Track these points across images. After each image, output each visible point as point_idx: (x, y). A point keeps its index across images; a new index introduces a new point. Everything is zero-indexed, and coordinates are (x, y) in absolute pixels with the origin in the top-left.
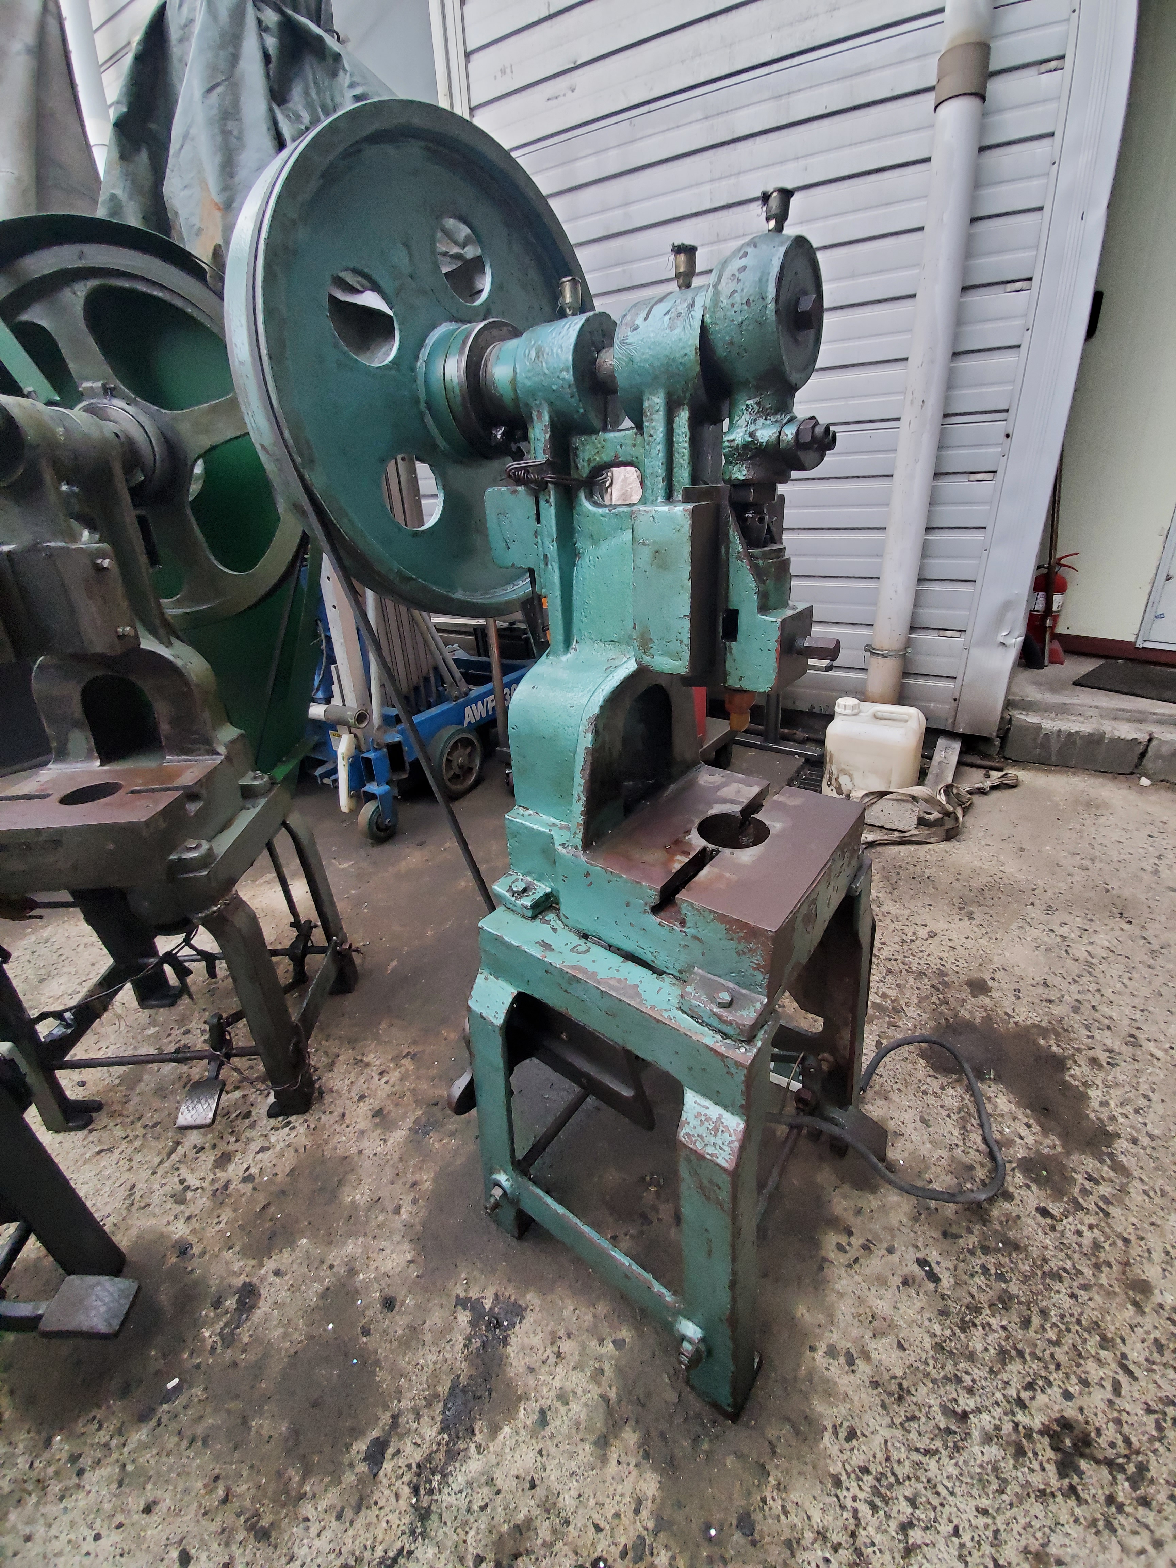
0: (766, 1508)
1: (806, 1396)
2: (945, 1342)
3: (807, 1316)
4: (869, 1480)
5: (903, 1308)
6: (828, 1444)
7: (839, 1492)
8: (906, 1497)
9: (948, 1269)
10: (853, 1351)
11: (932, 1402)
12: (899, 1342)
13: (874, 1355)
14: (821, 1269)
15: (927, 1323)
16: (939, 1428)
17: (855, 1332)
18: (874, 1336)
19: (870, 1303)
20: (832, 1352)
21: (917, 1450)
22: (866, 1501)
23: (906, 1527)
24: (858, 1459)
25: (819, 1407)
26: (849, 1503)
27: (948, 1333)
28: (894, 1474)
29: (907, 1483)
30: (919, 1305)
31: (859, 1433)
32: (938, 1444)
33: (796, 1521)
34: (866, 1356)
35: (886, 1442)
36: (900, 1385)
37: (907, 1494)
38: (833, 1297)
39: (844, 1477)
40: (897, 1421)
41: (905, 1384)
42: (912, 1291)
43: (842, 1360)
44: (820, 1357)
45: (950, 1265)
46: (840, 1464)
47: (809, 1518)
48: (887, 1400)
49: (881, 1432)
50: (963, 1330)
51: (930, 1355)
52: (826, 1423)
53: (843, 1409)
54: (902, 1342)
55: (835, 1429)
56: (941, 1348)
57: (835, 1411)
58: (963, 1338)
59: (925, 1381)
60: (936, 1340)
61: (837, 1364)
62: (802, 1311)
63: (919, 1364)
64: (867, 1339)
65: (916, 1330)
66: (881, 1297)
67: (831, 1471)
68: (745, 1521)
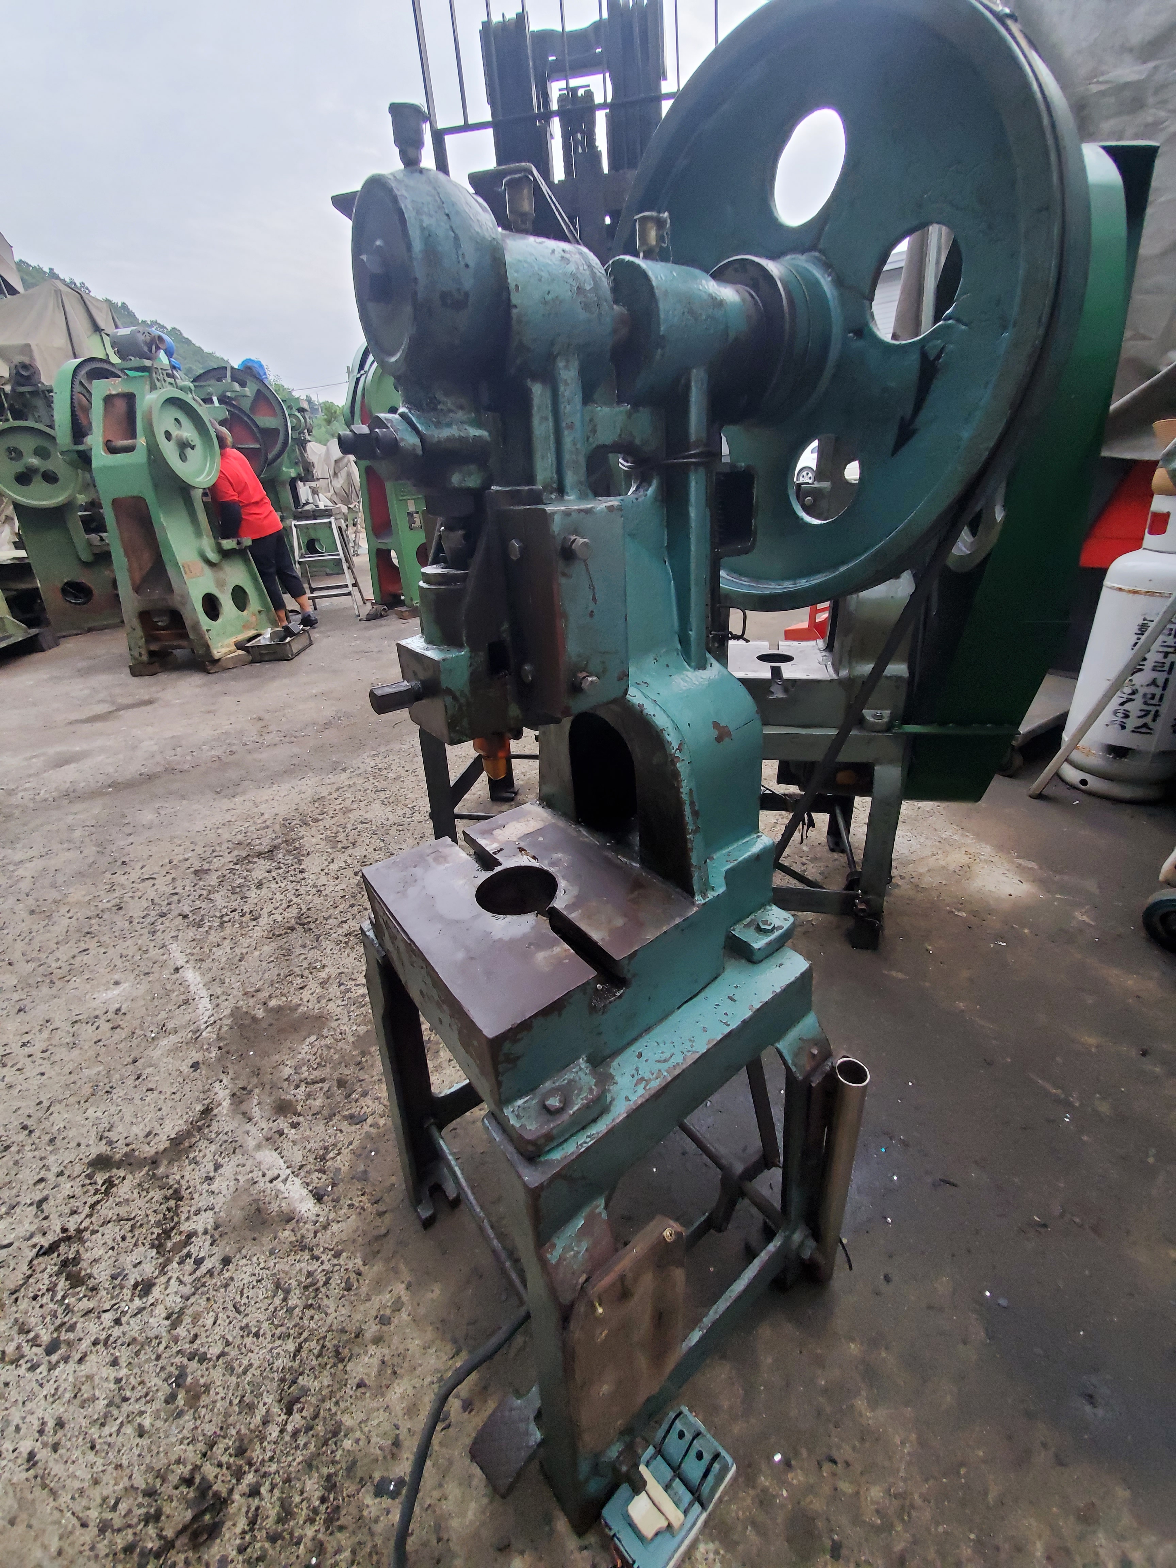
0: (360, 1193)
1: (388, 1260)
2: (336, 1444)
3: (430, 1295)
4: (322, 1279)
5: (382, 1416)
6: (356, 1261)
7: (333, 1252)
8: (296, 1307)
9: (376, 1520)
10: (386, 1328)
11: (316, 1383)
12: (365, 1385)
13: (372, 1349)
14: (454, 1341)
15: (358, 1434)
16: (301, 1374)
17: (396, 1340)
18: (383, 1362)
19: (405, 1379)
20: (397, 1306)
21: (306, 1340)
22: (316, 1270)
23: (287, 1292)
24: (335, 1280)
25: (378, 1267)
26: (324, 1257)
27: (338, 1455)
28: (311, 1306)
29: (300, 1314)
30: (374, 1440)
31: (346, 1293)
32: (296, 1365)
33: (343, 1211)
34: (377, 1340)
35: (326, 1314)
36: (342, 1360)
37: (297, 1309)
38: (430, 1334)
39: (336, 1261)
40: (329, 1336)
41: (341, 1366)
42: (387, 1443)
43: (388, 1312)
44: (400, 1288)
45: (379, 1528)
46: (342, 1263)
47: (338, 1222)
48: (345, 1337)
49: (334, 1315)
50: (329, 1477)
51: (339, 1413)
52: (367, 1267)
53: (364, 1290)
54: (363, 1390)
55: (359, 1274)
56: (335, 1434)
57: (367, 1282)
58: (325, 1471)
59: (330, 1389)
60: (342, 1433)
61: (389, 1304)
62: (435, 1293)
63: (342, 1393)
64: (386, 1351)
65: (361, 1416)
66: (403, 1397)
67: (344, 1254)
68: (364, 1177)
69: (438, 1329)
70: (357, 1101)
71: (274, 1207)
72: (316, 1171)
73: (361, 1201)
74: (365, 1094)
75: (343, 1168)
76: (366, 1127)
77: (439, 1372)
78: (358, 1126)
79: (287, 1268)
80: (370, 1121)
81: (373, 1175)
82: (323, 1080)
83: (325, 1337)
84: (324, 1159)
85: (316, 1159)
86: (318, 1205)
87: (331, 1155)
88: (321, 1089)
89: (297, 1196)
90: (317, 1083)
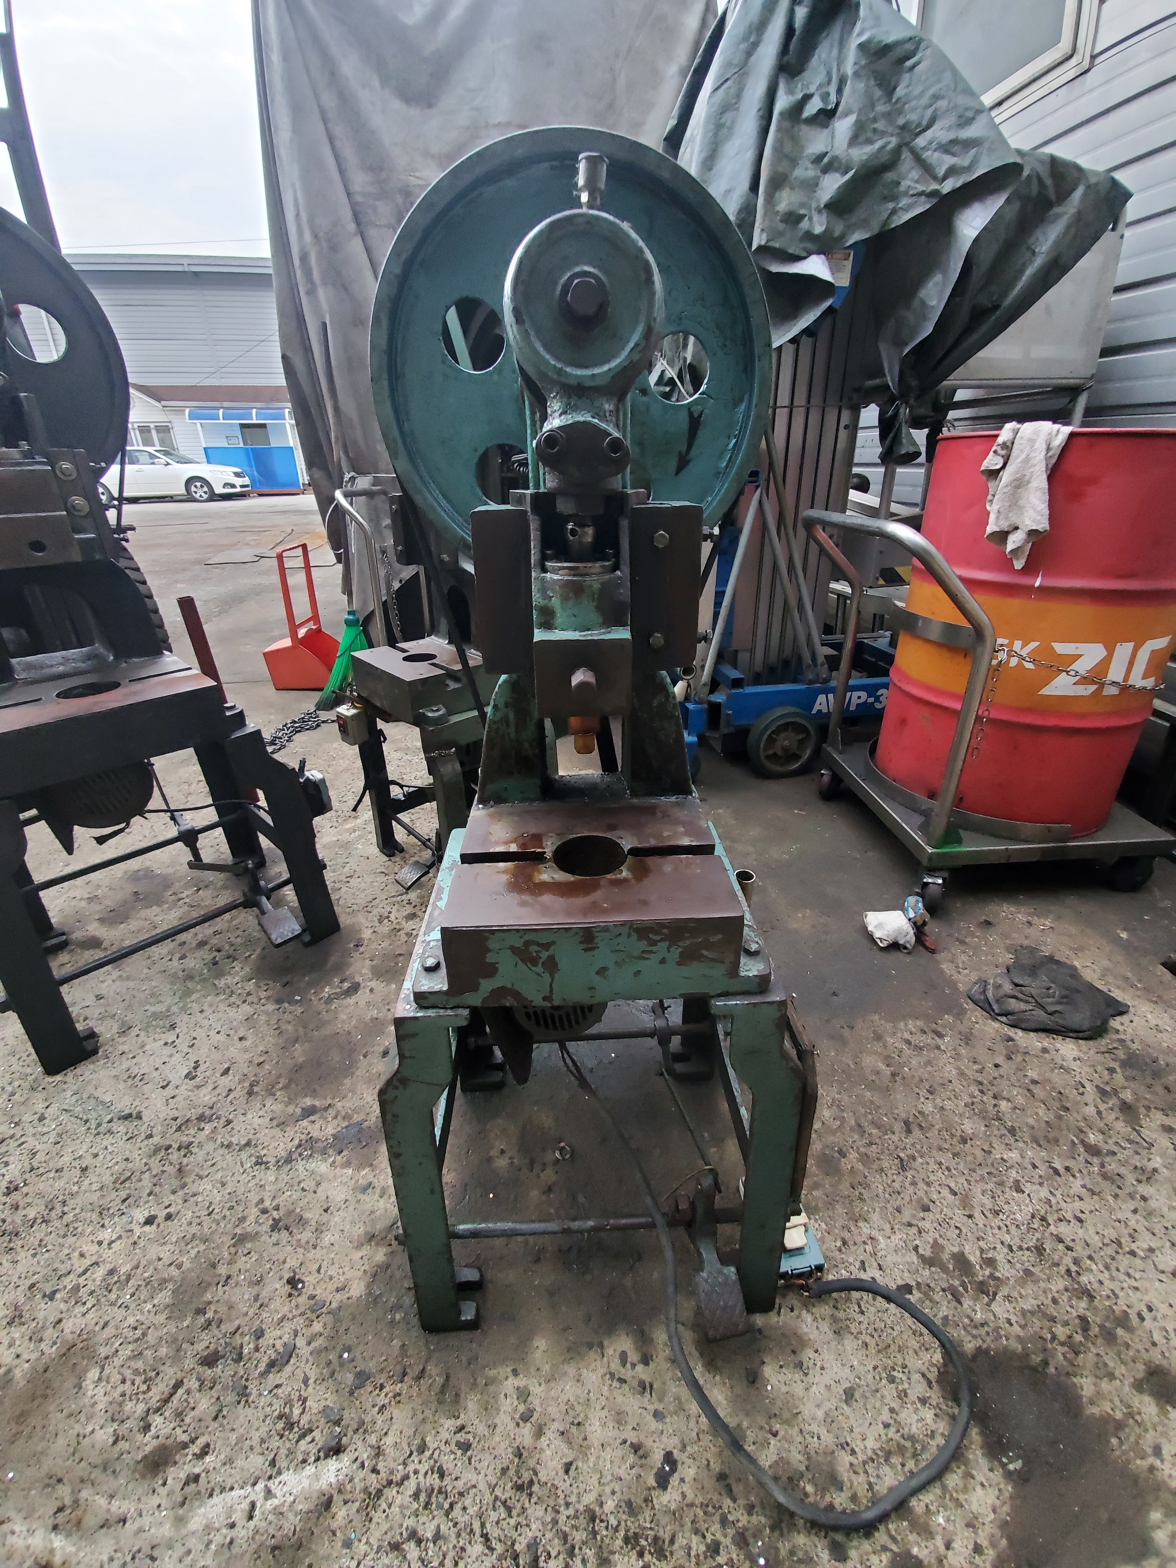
0: (377, 1391)
1: (474, 1386)
2: (602, 1521)
3: (538, 1354)
4: (434, 1480)
5: (607, 1455)
6: (446, 1427)
7: (415, 1454)
8: (438, 1527)
9: (684, 1496)
10: (536, 1416)
11: (534, 1526)
12: (571, 1464)
13: (543, 1441)
14: (590, 1346)
15: (608, 1490)
16: (513, 1544)
17: (553, 1410)
18: (562, 1433)
19: (591, 1416)
20: (523, 1394)
21: (483, 1525)
22: (418, 1484)
23: (414, 1536)
24: (447, 1461)
25: (472, 1403)
27: (613, 1522)
28: (451, 1506)
29: (451, 1524)
30: (622, 1473)
31: (469, 1453)
32: (499, 1548)
33: (379, 1422)
34: (539, 1433)
35: (474, 1486)
36: (531, 1483)
37: (442, 1527)
38: (571, 1370)
39: (427, 1454)
40: (498, 1492)
41: (535, 1488)
42: (631, 1459)
43: (522, 1408)
44: (511, 1384)
45: (690, 1497)
46: (436, 1445)
47: (386, 1434)
48: (512, 1472)
49: (481, 1477)
50: (626, 1540)
51: (577, 1506)
52: (462, 1416)
53: (481, 1429)
54: (573, 1467)
55: (462, 1428)
56: (593, 1518)
57: (476, 1422)
58: (619, 1542)
59: (549, 1509)
60: (597, 1509)
61: (516, 1403)
62: (541, 1344)
63: (562, 1496)
64: (555, 1426)
65: (594, 1481)
66: (604, 1425)
67: (428, 1439)
68: (362, 1378)
69: (572, 1358)
70: (257, 1349)
71: (291, 1522)
72: (297, 1442)
73: (386, 1395)
74: (259, 1334)
75: (328, 1403)
76: (304, 1350)
78: (292, 1361)
79: (385, 1526)
80: (300, 1342)
82: (178, 1385)
83: (496, 1498)
84: (292, 1424)
85: (282, 1436)
86: (341, 1455)
87: (296, 1412)
88: (188, 1392)
89: (306, 1483)
90: (171, 1395)
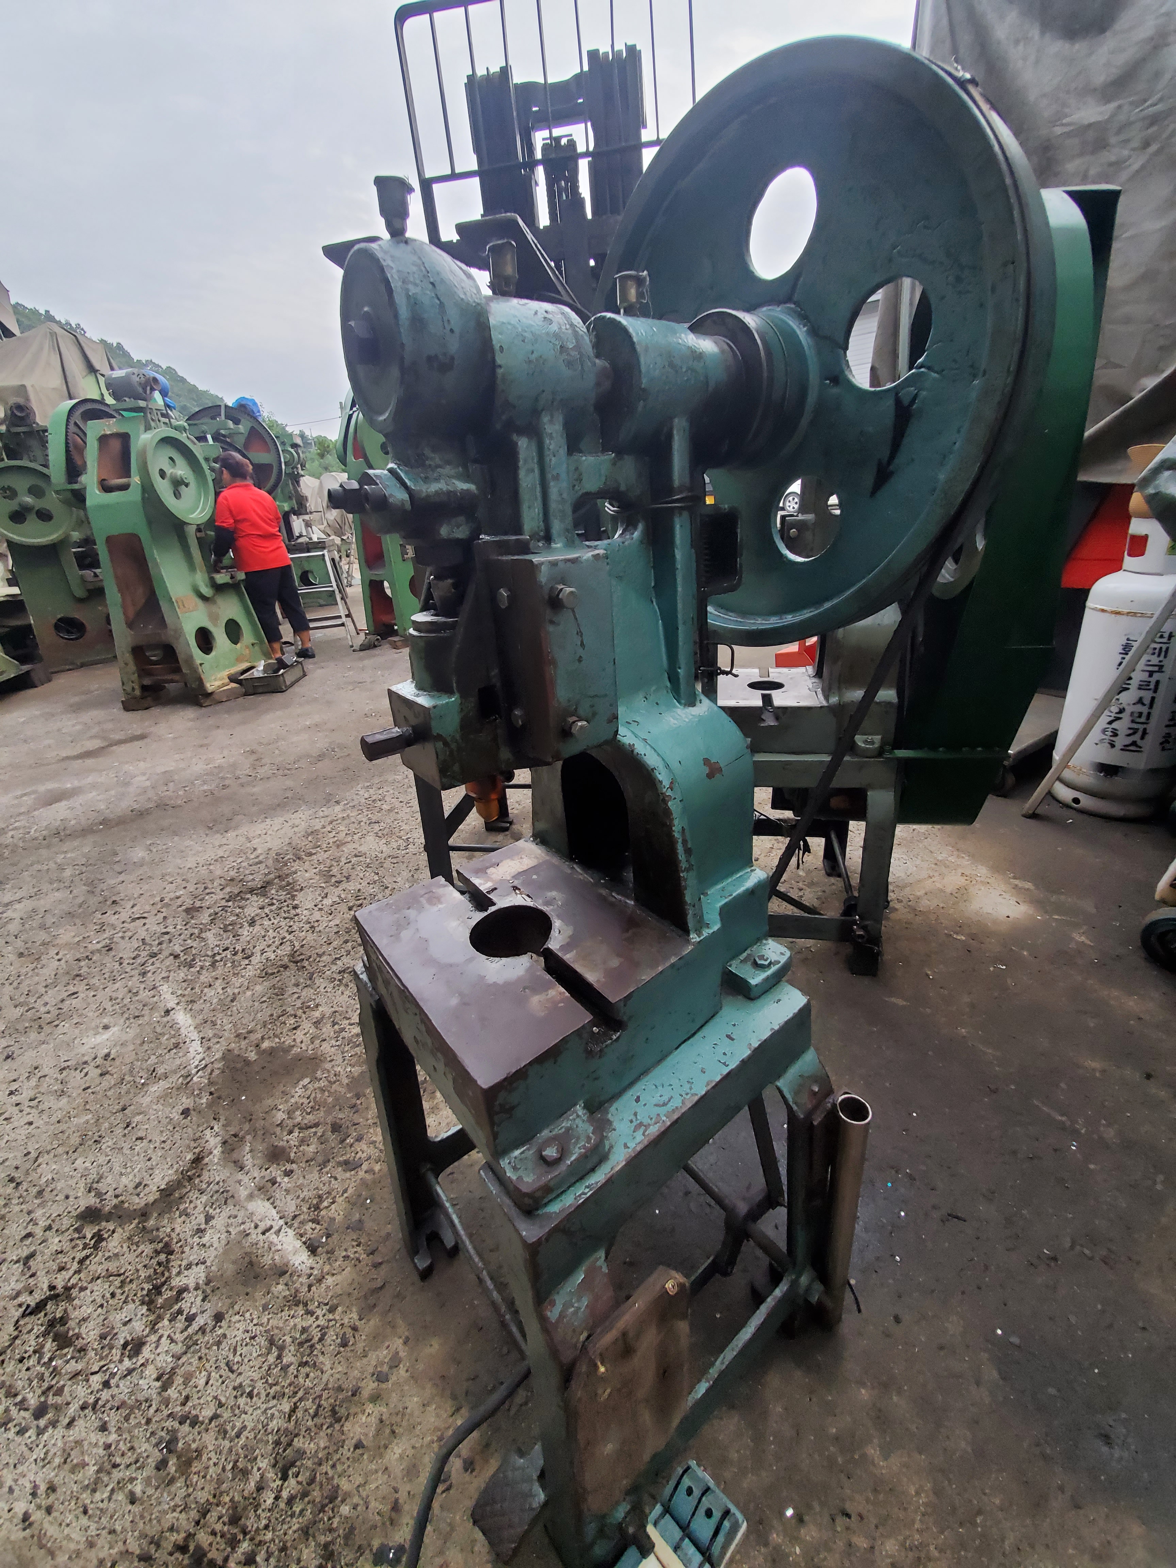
0: (355, 1243)
1: (385, 1314)
2: (333, 1510)
3: (428, 1350)
4: (316, 1335)
5: (381, 1478)
6: (352, 1315)
7: (328, 1307)
8: (292, 1364)
10: (384, 1386)
11: (312, 1445)
12: (363, 1447)
13: (370, 1407)
14: (454, 1397)
15: (356, 1500)
16: (297, 1435)
17: (394, 1397)
18: (381, 1421)
19: (404, 1439)
20: (395, 1362)
21: (301, 1400)
22: (311, 1326)
23: (281, 1349)
24: (331, 1336)
25: (374, 1322)
26: (319, 1312)
27: (336, 1522)
28: (306, 1363)
29: (295, 1373)
30: (373, 1504)
31: (342, 1349)
32: (291, 1425)
33: (338, 1263)
34: (375, 1398)
35: (322, 1372)
36: (338, 1420)
37: (292, 1367)
38: (429, 1390)
39: (331, 1317)
40: (325, 1395)
41: (337, 1426)
42: (386, 1508)
43: (385, 1368)
44: (397, 1344)
46: (338, 1318)
47: (333, 1275)
48: (341, 1396)
49: (330, 1372)
50: (326, 1546)
51: (336, 1477)
52: (363, 1321)
53: (360, 1346)
54: (359, 1451)
55: (355, 1329)
56: (332, 1499)
57: (363, 1337)
58: (322, 1539)
59: (326, 1451)
60: (339, 1499)
61: (386, 1360)
62: (434, 1347)
63: (338, 1456)
64: (384, 1409)
65: (359, 1480)
66: (401, 1457)
67: (339, 1308)
68: (358, 1226)
69: (437, 1385)
70: (351, 1146)
71: (267, 1260)
72: (310, 1221)
73: (356, 1252)
74: (359, 1139)
75: (338, 1218)
76: (361, 1174)
77: (439, 1430)
78: (353, 1172)
79: (281, 1325)
80: (365, 1167)
81: (369, 1225)
82: (316, 1125)
83: (320, 1396)
84: (318, 1208)
85: (309, 1209)
86: (312, 1258)
87: (325, 1204)
88: (315, 1133)
89: (290, 1248)
90: (311, 1127)
